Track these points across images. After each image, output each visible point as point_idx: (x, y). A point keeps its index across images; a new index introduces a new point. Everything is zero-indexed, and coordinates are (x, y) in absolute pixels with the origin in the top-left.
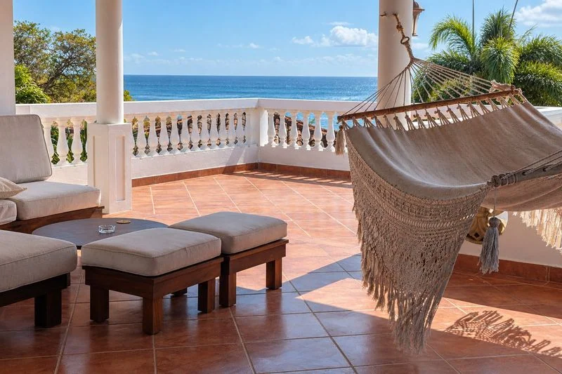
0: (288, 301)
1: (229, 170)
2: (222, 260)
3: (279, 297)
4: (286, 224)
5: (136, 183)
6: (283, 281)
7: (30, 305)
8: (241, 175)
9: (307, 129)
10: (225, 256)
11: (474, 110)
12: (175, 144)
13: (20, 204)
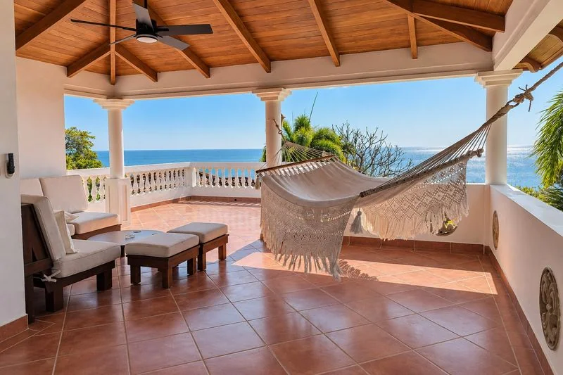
0: (230, 265)
1: (175, 201)
2: (199, 246)
3: (225, 264)
4: (226, 226)
5: (133, 210)
6: (227, 255)
7: (94, 279)
8: (182, 203)
9: (211, 178)
10: (201, 244)
11: (318, 165)
12: (142, 189)
13: (77, 226)
